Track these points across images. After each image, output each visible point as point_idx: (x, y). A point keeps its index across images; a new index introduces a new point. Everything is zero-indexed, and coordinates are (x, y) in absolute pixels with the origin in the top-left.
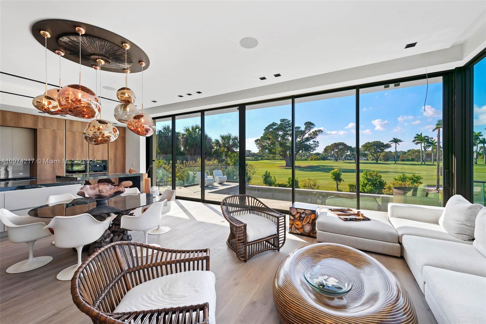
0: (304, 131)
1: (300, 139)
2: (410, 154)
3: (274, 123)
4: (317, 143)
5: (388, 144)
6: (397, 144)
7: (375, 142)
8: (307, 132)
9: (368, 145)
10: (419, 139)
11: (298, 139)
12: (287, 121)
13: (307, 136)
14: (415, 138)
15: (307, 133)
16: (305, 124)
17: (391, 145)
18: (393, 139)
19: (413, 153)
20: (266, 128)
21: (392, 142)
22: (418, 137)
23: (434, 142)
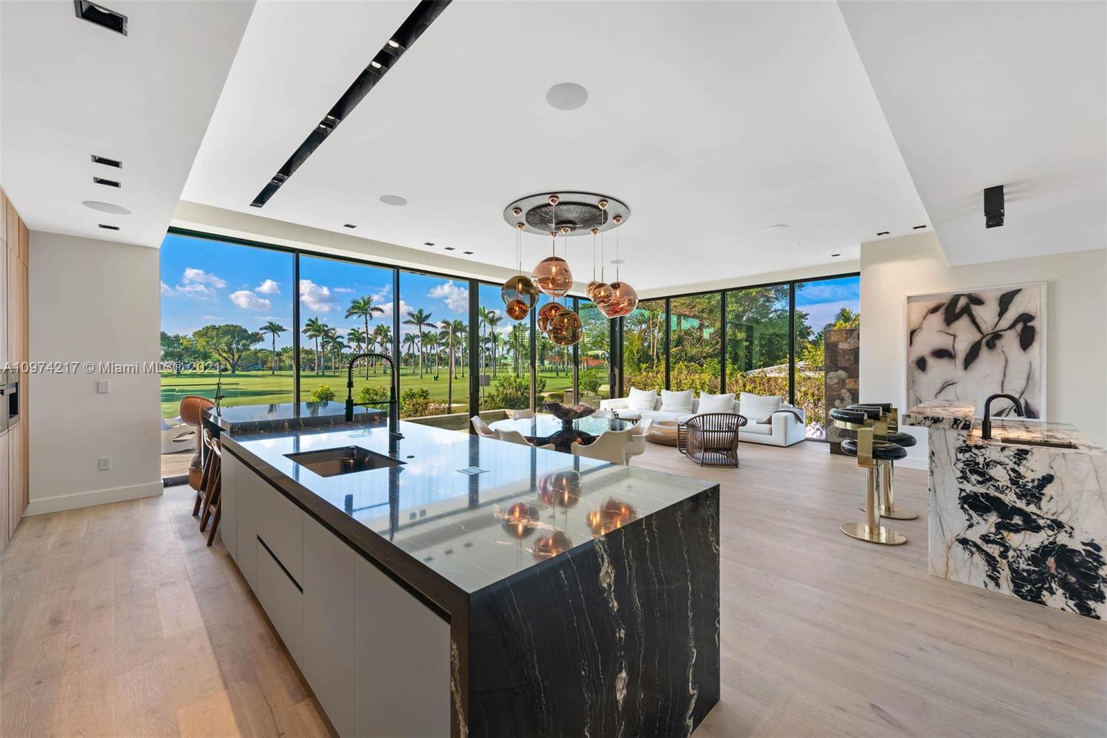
5: (258, 333)
7: (228, 325)
9: (212, 332)
17: (264, 336)
21: (266, 331)
23: (336, 336)
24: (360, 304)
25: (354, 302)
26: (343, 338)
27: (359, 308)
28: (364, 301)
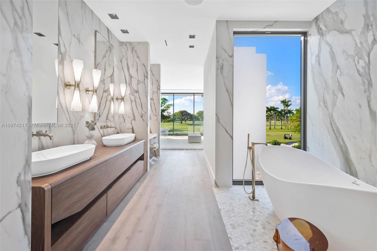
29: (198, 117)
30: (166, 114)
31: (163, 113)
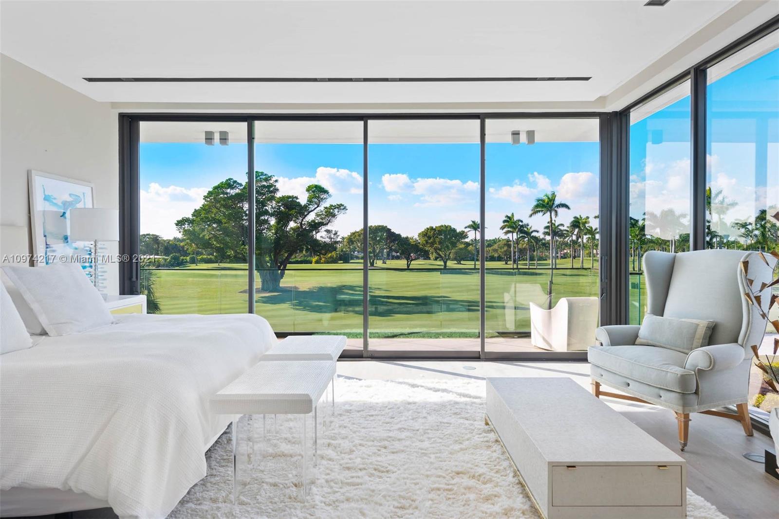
0: (306, 206)
1: (295, 225)
2: (496, 248)
3: (230, 179)
4: (335, 234)
5: (464, 232)
6: (477, 231)
7: (442, 226)
8: (312, 207)
9: (430, 232)
10: (511, 224)
11: (292, 224)
12: (264, 177)
13: (311, 217)
14: (504, 221)
15: (312, 211)
16: (308, 190)
17: (468, 233)
18: (471, 223)
19: (501, 248)
20: (210, 193)
21: (470, 229)
22: (508, 219)
23: (531, 231)
24: (544, 201)
25: (538, 200)
26: (538, 232)
27: (543, 206)
28: (549, 198)
29: (424, 245)
30: (324, 236)
31: (314, 233)
